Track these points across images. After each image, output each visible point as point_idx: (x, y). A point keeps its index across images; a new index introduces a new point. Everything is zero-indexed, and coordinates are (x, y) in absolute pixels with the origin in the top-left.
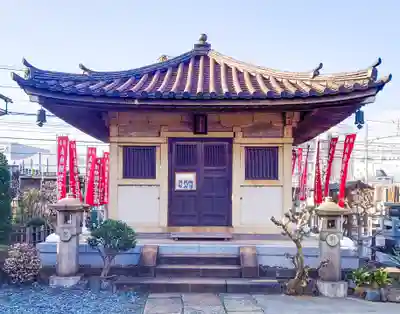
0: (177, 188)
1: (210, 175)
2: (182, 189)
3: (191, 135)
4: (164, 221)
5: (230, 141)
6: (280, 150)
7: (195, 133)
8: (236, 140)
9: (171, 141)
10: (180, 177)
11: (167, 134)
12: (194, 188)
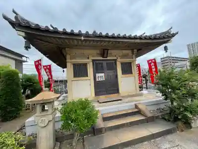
0: (97, 80)
2: (99, 80)
3: (101, 58)
4: (93, 94)
5: (115, 60)
6: (132, 64)
7: (103, 57)
8: (118, 60)
9: (93, 61)
10: (97, 75)
11: (92, 58)
12: (104, 80)
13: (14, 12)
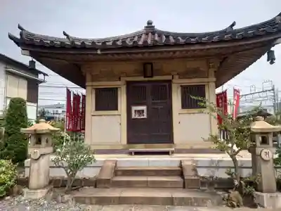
1: (156, 107)
3: (142, 78)
4: (124, 141)
5: (170, 82)
7: (145, 77)
8: (174, 81)
10: (134, 108)
12: (145, 117)
13: (20, 27)
